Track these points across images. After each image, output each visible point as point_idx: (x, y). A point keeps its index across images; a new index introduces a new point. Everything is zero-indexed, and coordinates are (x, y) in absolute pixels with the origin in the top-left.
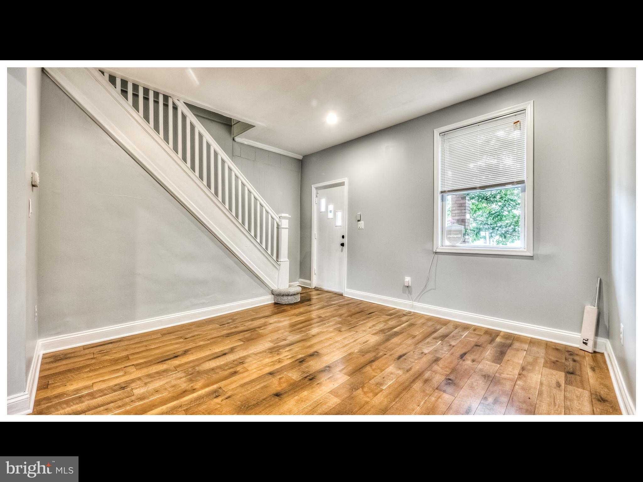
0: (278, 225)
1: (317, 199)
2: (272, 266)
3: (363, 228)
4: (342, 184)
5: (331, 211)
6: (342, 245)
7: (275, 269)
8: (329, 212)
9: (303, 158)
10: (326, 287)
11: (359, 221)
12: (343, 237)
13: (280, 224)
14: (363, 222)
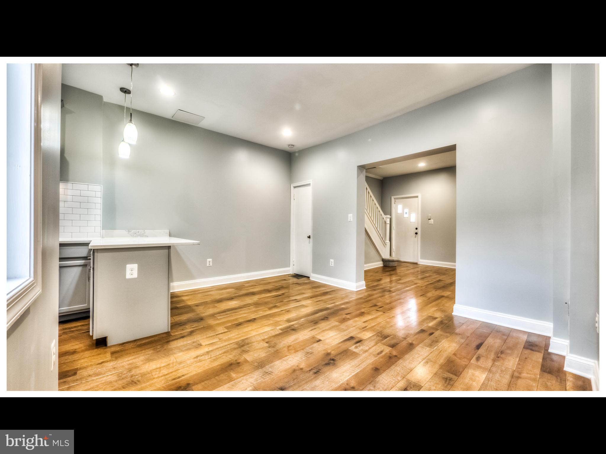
0: (385, 222)
1: (395, 205)
2: (383, 245)
3: (433, 223)
4: (417, 197)
5: (406, 213)
6: (416, 233)
7: (384, 247)
8: (405, 213)
9: (383, 179)
10: (403, 259)
11: (429, 219)
12: (416, 229)
13: (386, 221)
14: (433, 220)
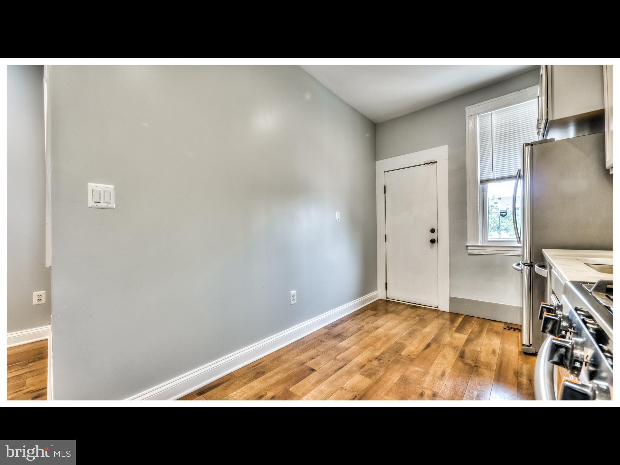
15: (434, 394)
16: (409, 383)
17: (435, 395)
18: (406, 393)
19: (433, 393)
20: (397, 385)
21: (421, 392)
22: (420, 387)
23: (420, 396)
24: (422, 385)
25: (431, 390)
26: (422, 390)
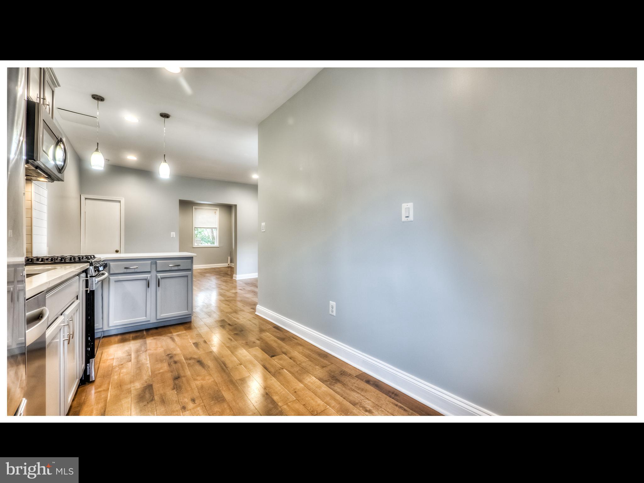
15: (185, 409)
16: (213, 400)
17: (183, 408)
18: (204, 392)
19: (187, 408)
20: (217, 391)
21: (196, 402)
22: (201, 405)
23: (193, 398)
24: (201, 407)
25: (190, 410)
26: (197, 404)
